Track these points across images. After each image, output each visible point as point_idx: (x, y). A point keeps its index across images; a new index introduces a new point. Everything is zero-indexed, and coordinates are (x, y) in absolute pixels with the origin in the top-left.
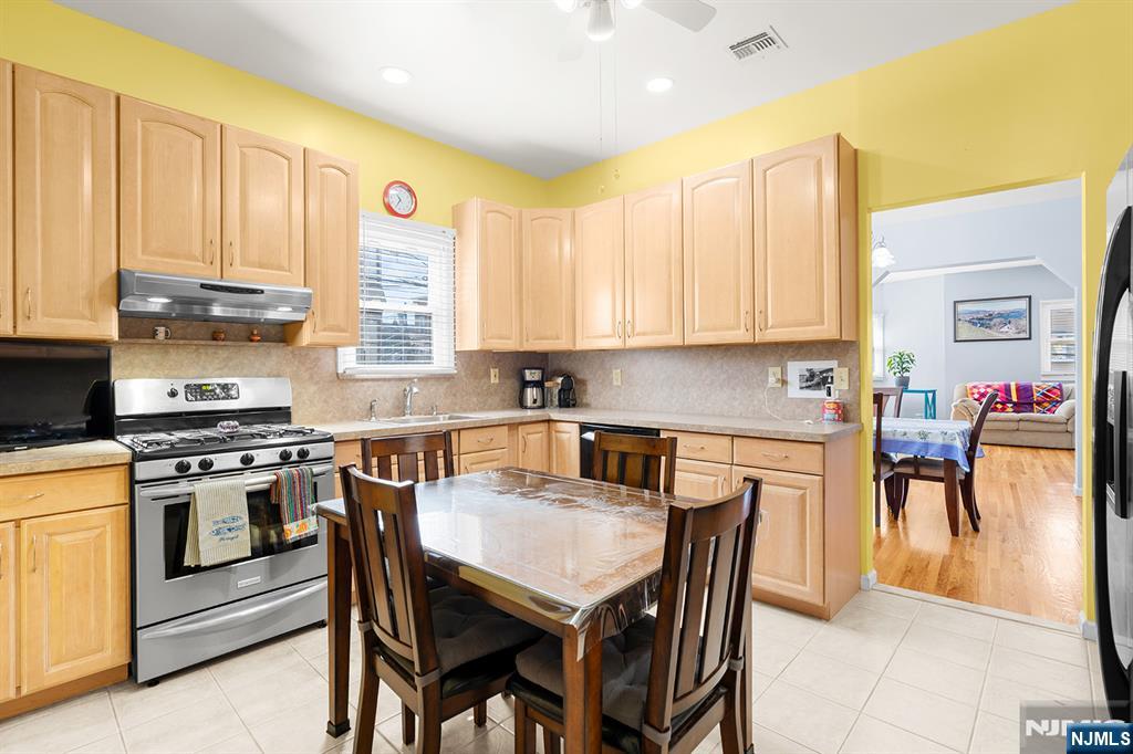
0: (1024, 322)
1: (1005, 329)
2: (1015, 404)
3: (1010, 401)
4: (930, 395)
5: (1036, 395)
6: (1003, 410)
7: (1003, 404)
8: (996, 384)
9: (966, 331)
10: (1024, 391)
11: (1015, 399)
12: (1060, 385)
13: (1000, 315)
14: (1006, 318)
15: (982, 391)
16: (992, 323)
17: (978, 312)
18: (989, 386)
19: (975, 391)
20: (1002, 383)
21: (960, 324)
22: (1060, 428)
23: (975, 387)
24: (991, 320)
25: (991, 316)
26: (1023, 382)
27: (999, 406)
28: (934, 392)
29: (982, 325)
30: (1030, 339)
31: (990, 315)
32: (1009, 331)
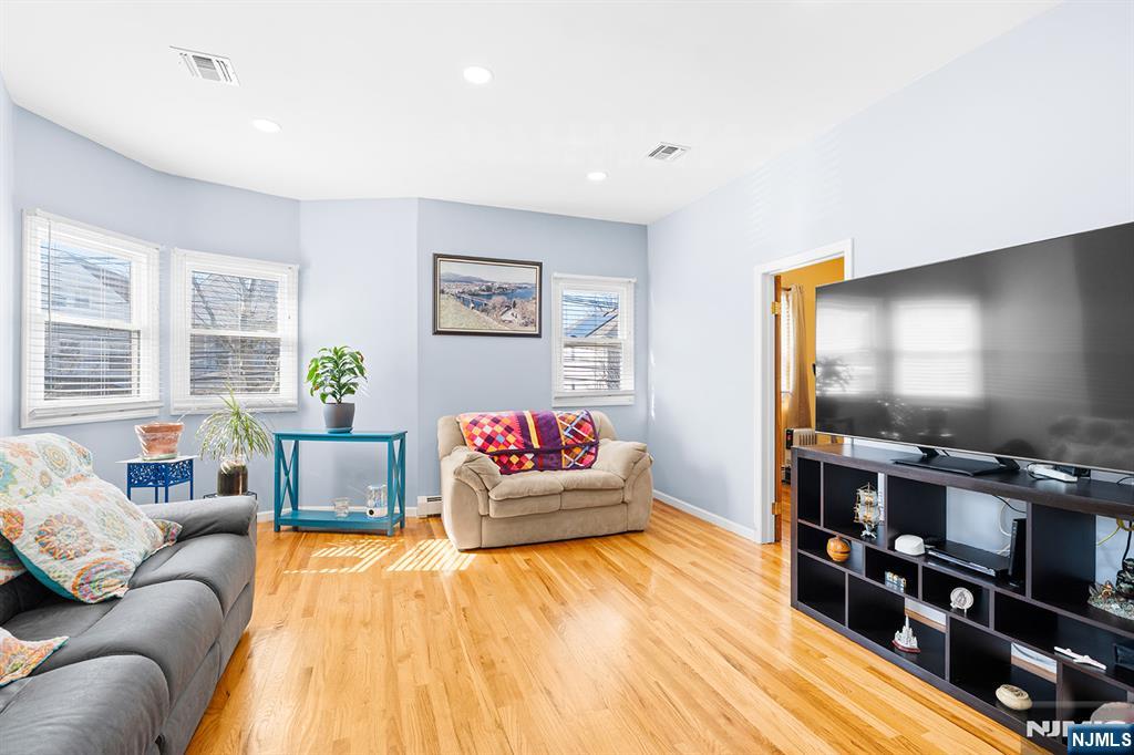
0: (532, 307)
1: (508, 316)
2: (537, 453)
3: (529, 448)
4: (397, 443)
5: (564, 434)
6: (520, 468)
7: (520, 454)
8: (507, 416)
9: (453, 316)
10: (547, 426)
11: (536, 445)
12: (588, 414)
13: (503, 291)
14: (511, 296)
15: (488, 430)
16: (490, 303)
17: (468, 281)
18: (496, 421)
19: (476, 431)
20: (512, 413)
21: (443, 301)
22: (615, 497)
23: (475, 423)
24: (489, 297)
25: (490, 291)
26: (542, 411)
27: (514, 459)
28: (402, 437)
29: (477, 306)
30: (539, 336)
31: (489, 289)
32: (513, 320)
